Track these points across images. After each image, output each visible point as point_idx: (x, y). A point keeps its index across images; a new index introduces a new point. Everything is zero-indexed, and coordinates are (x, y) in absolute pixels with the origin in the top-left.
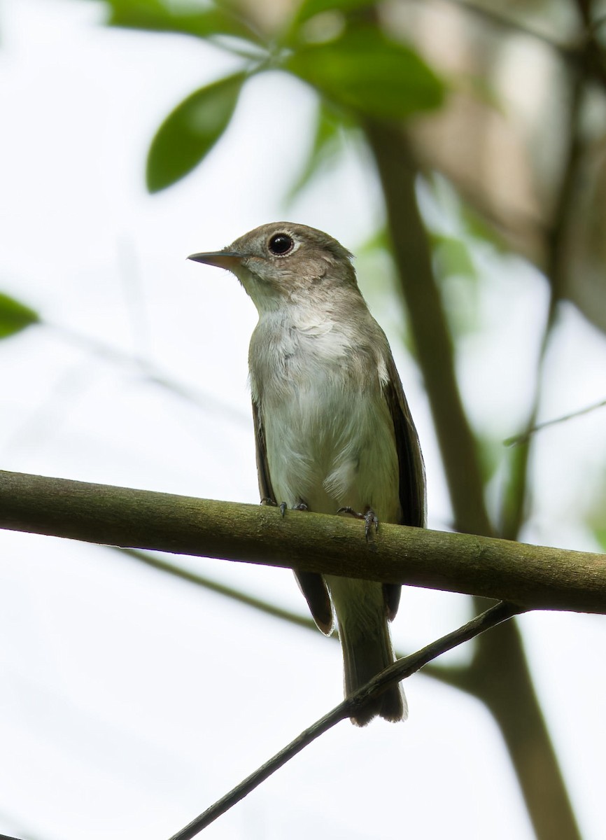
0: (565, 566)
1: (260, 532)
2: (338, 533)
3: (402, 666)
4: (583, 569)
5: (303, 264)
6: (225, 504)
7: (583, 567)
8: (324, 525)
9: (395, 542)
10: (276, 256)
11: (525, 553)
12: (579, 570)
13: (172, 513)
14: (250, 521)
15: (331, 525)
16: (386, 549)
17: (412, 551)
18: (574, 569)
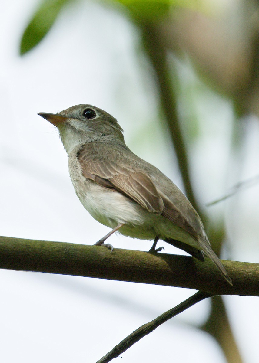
0: (233, 270)
1: (64, 257)
2: (107, 256)
3: (145, 328)
4: (242, 272)
5: (101, 126)
6: (44, 242)
7: (243, 271)
8: (99, 252)
9: (138, 260)
10: (87, 119)
11: (211, 264)
12: (240, 272)
13: (14, 248)
14: (58, 251)
15: (102, 252)
16: (134, 264)
17: (148, 265)
18: (238, 271)
